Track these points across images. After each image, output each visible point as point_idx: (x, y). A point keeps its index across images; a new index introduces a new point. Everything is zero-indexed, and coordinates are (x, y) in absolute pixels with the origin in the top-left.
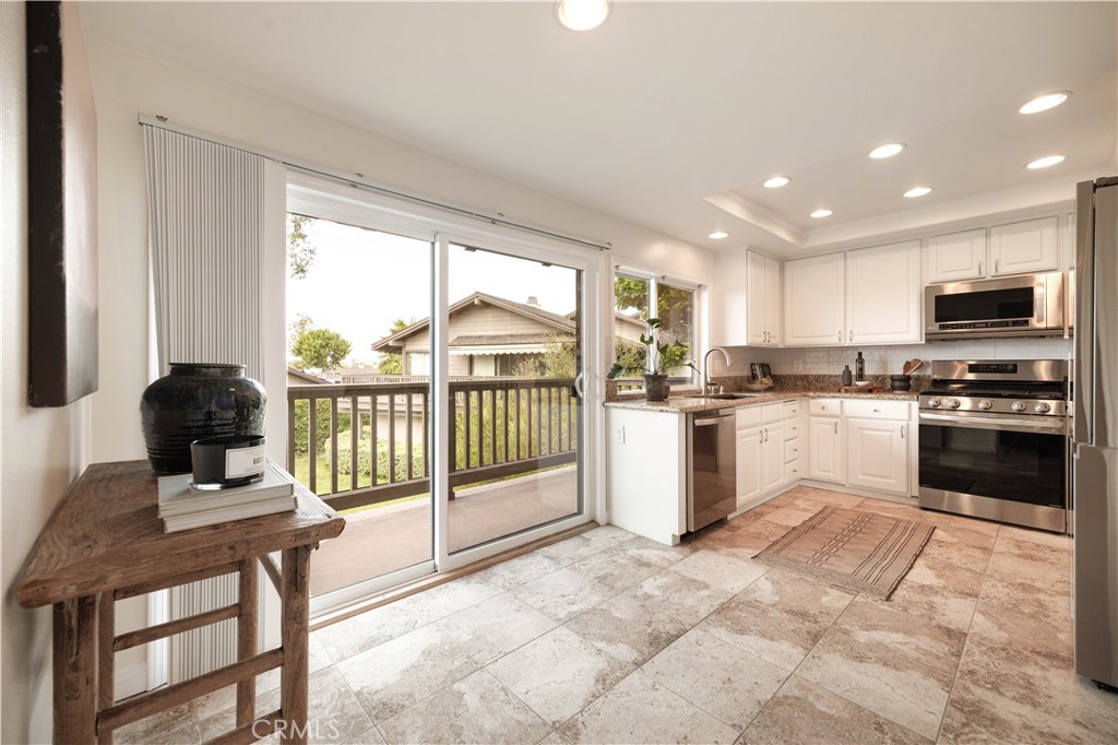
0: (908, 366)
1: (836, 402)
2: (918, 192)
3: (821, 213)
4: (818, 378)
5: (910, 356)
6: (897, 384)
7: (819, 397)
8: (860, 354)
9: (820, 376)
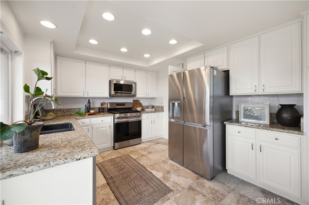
0: (102, 104)
1: (88, 120)
2: (124, 50)
3: (93, 42)
4: (68, 110)
5: (102, 101)
6: (101, 110)
7: (81, 118)
8: (89, 100)
9: (69, 109)
